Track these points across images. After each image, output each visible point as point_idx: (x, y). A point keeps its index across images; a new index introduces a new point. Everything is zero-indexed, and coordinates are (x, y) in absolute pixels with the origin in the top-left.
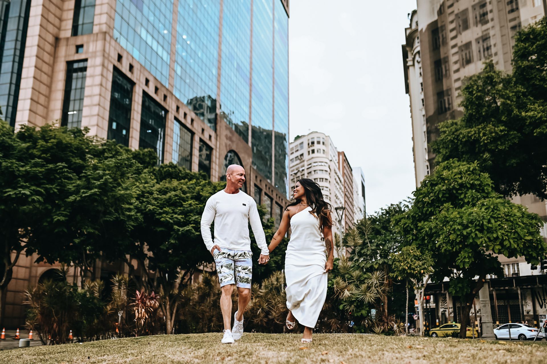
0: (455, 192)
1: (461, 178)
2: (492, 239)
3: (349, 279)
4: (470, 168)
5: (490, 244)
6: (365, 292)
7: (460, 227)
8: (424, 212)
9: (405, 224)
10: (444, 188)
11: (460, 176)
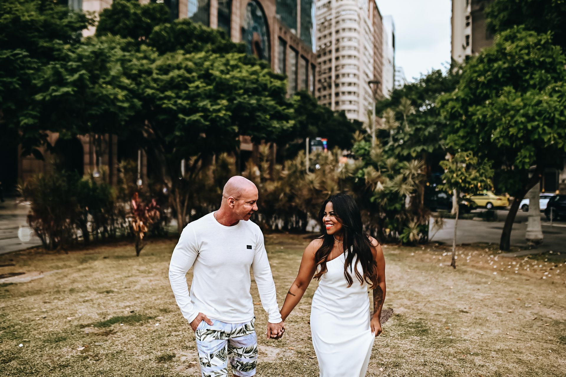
0: (518, 71)
1: (528, 54)
2: (563, 135)
3: (382, 167)
4: (541, 40)
5: (560, 141)
6: (400, 184)
7: (523, 119)
8: (477, 94)
9: (453, 108)
10: (506, 65)
11: (526, 51)
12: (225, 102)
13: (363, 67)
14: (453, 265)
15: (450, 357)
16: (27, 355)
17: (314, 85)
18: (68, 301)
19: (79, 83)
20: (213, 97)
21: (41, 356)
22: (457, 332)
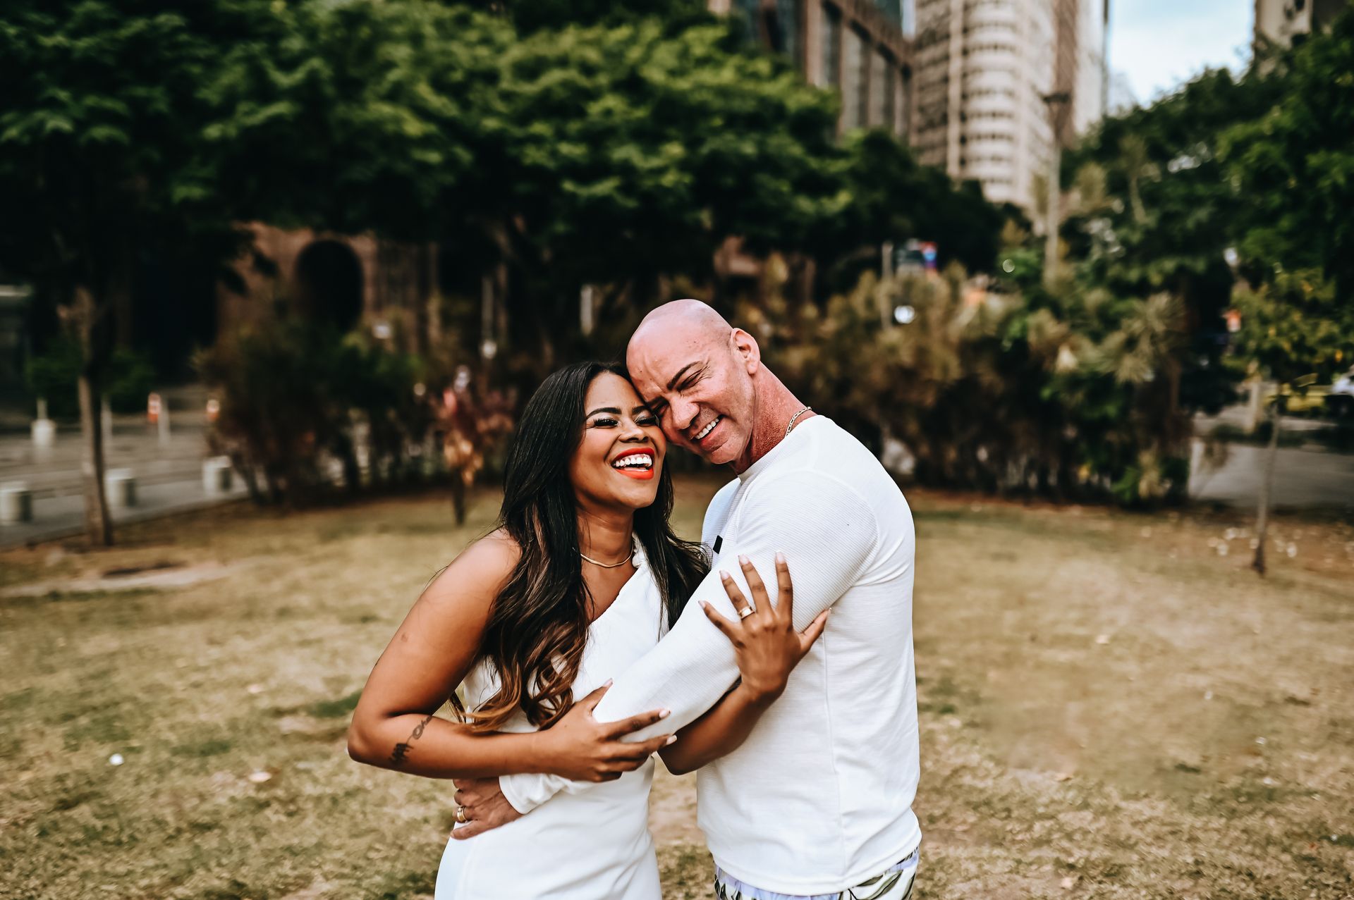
3: (1074, 313)
6: (1117, 356)
8: (1333, 120)
9: (1262, 157)
12: (675, 150)
13: (1028, 72)
14: (1259, 565)
15: (1272, 850)
16: (120, 791)
17: (907, 117)
18: (265, 639)
19: (308, 93)
20: (649, 138)
21: (155, 795)
22: (1285, 765)
